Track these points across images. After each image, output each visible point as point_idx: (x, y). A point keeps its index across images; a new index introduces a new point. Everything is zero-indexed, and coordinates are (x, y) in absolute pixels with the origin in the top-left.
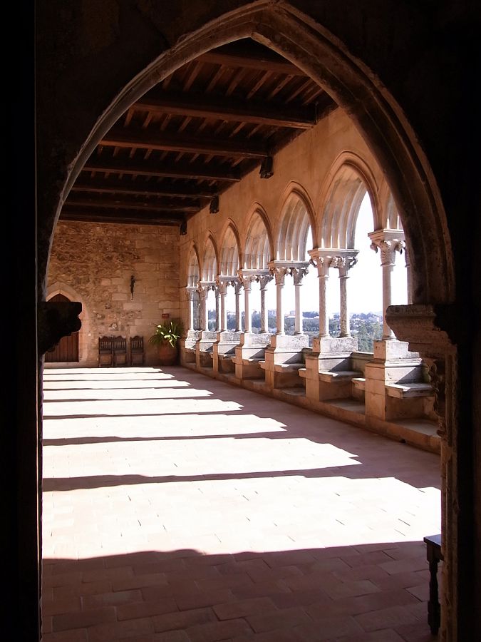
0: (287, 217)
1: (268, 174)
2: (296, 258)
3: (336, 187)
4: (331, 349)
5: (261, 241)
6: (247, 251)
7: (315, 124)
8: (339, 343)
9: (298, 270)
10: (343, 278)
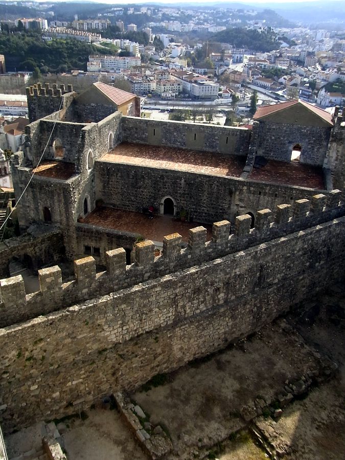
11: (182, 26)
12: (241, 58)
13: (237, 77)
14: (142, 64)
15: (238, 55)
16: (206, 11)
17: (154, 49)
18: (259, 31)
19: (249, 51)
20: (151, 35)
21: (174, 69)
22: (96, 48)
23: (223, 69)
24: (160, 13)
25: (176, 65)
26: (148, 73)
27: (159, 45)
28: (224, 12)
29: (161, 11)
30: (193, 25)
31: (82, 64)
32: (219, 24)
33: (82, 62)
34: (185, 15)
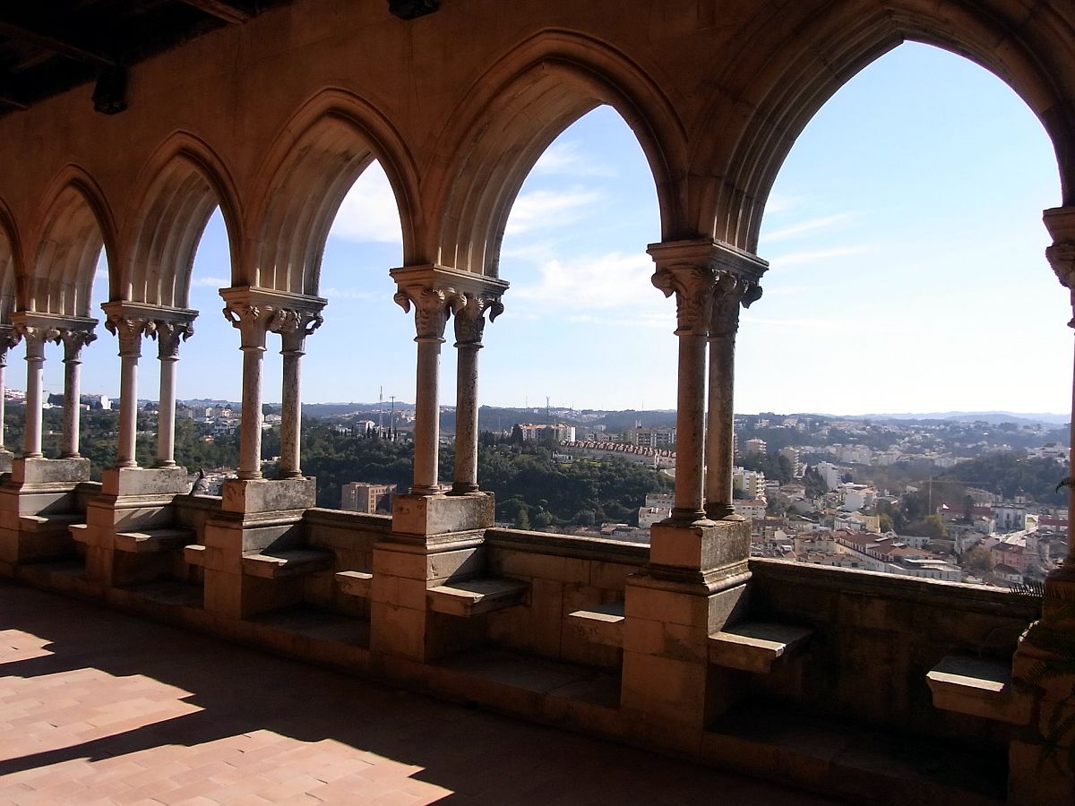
0: (157, 208)
1: (116, 105)
2: (167, 302)
3: (300, 159)
4: (266, 503)
5: (73, 252)
6: (39, 270)
7: (254, 15)
8: (281, 490)
9: (172, 328)
10: (291, 355)
11: (874, 455)
12: (1018, 518)
13: (1011, 560)
14: (769, 518)
15: (1011, 512)
16: (929, 427)
17: (803, 492)
18: (1061, 461)
19: (1036, 506)
20: (798, 464)
21: (846, 530)
22: (666, 479)
23: (972, 538)
24: (825, 427)
25: (850, 523)
26: (779, 535)
27: (816, 484)
28: (970, 429)
29: (827, 424)
30: (898, 453)
31: (630, 511)
32: (958, 453)
33: (631, 508)
34: (879, 433)
